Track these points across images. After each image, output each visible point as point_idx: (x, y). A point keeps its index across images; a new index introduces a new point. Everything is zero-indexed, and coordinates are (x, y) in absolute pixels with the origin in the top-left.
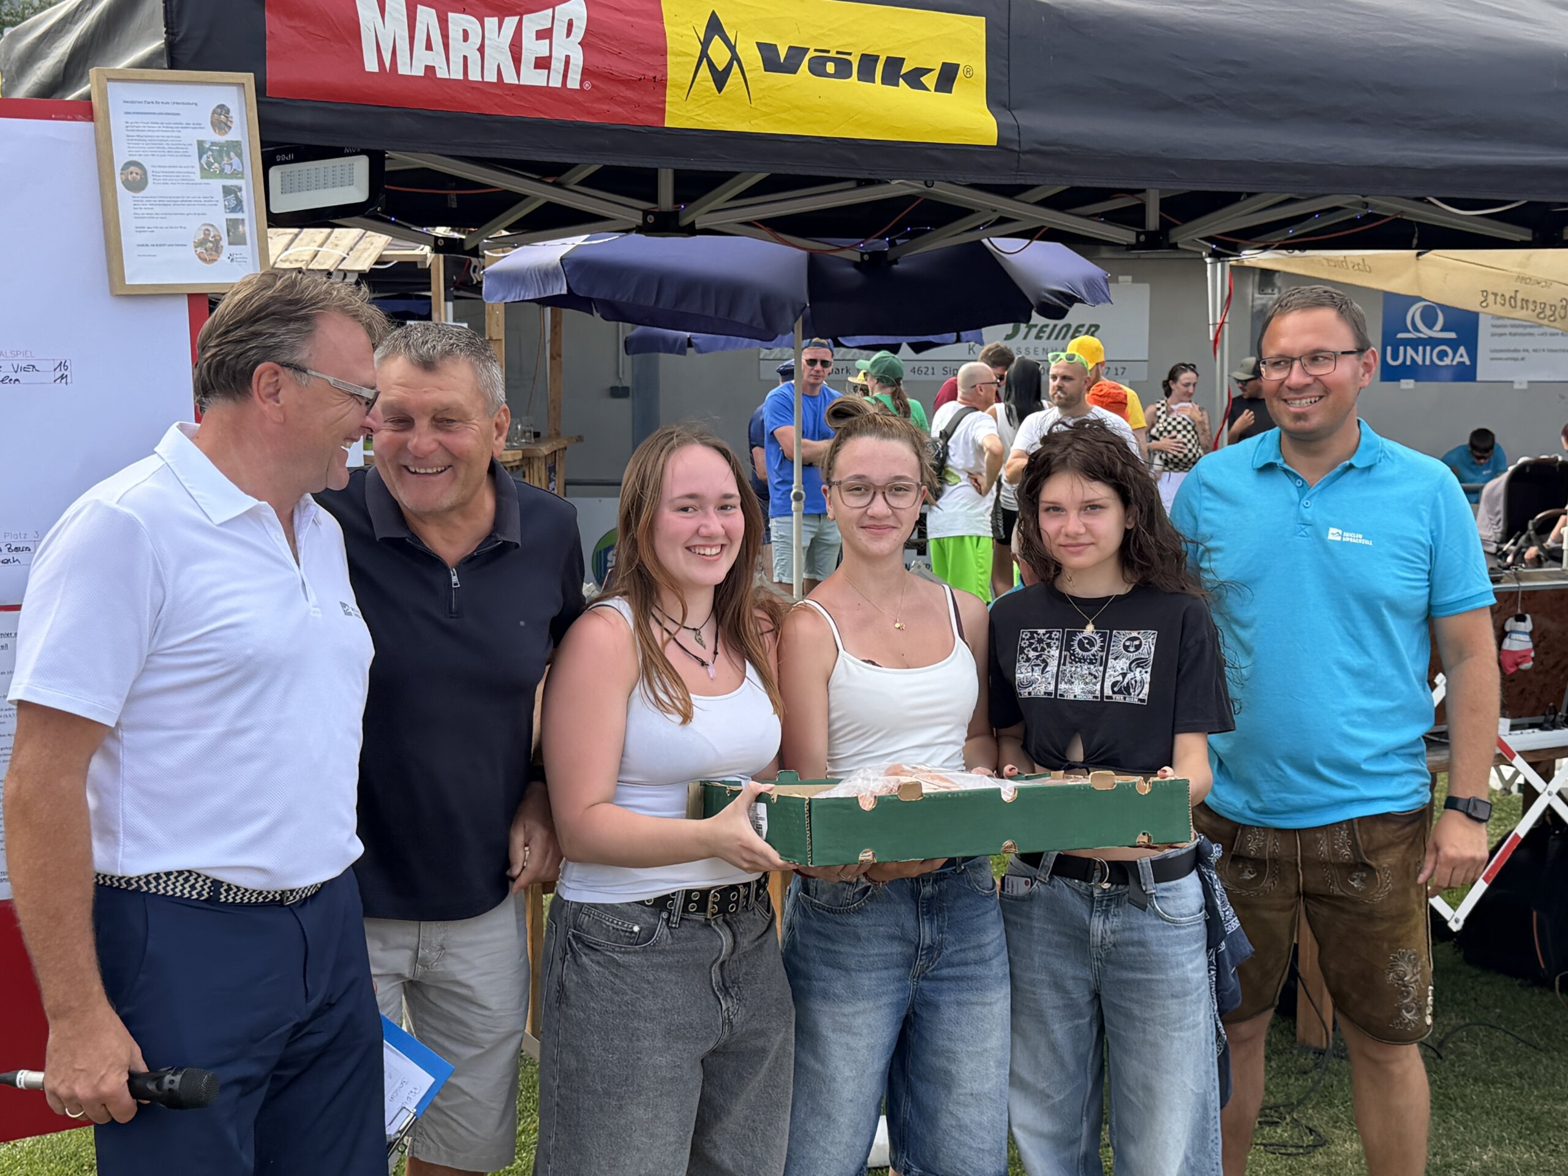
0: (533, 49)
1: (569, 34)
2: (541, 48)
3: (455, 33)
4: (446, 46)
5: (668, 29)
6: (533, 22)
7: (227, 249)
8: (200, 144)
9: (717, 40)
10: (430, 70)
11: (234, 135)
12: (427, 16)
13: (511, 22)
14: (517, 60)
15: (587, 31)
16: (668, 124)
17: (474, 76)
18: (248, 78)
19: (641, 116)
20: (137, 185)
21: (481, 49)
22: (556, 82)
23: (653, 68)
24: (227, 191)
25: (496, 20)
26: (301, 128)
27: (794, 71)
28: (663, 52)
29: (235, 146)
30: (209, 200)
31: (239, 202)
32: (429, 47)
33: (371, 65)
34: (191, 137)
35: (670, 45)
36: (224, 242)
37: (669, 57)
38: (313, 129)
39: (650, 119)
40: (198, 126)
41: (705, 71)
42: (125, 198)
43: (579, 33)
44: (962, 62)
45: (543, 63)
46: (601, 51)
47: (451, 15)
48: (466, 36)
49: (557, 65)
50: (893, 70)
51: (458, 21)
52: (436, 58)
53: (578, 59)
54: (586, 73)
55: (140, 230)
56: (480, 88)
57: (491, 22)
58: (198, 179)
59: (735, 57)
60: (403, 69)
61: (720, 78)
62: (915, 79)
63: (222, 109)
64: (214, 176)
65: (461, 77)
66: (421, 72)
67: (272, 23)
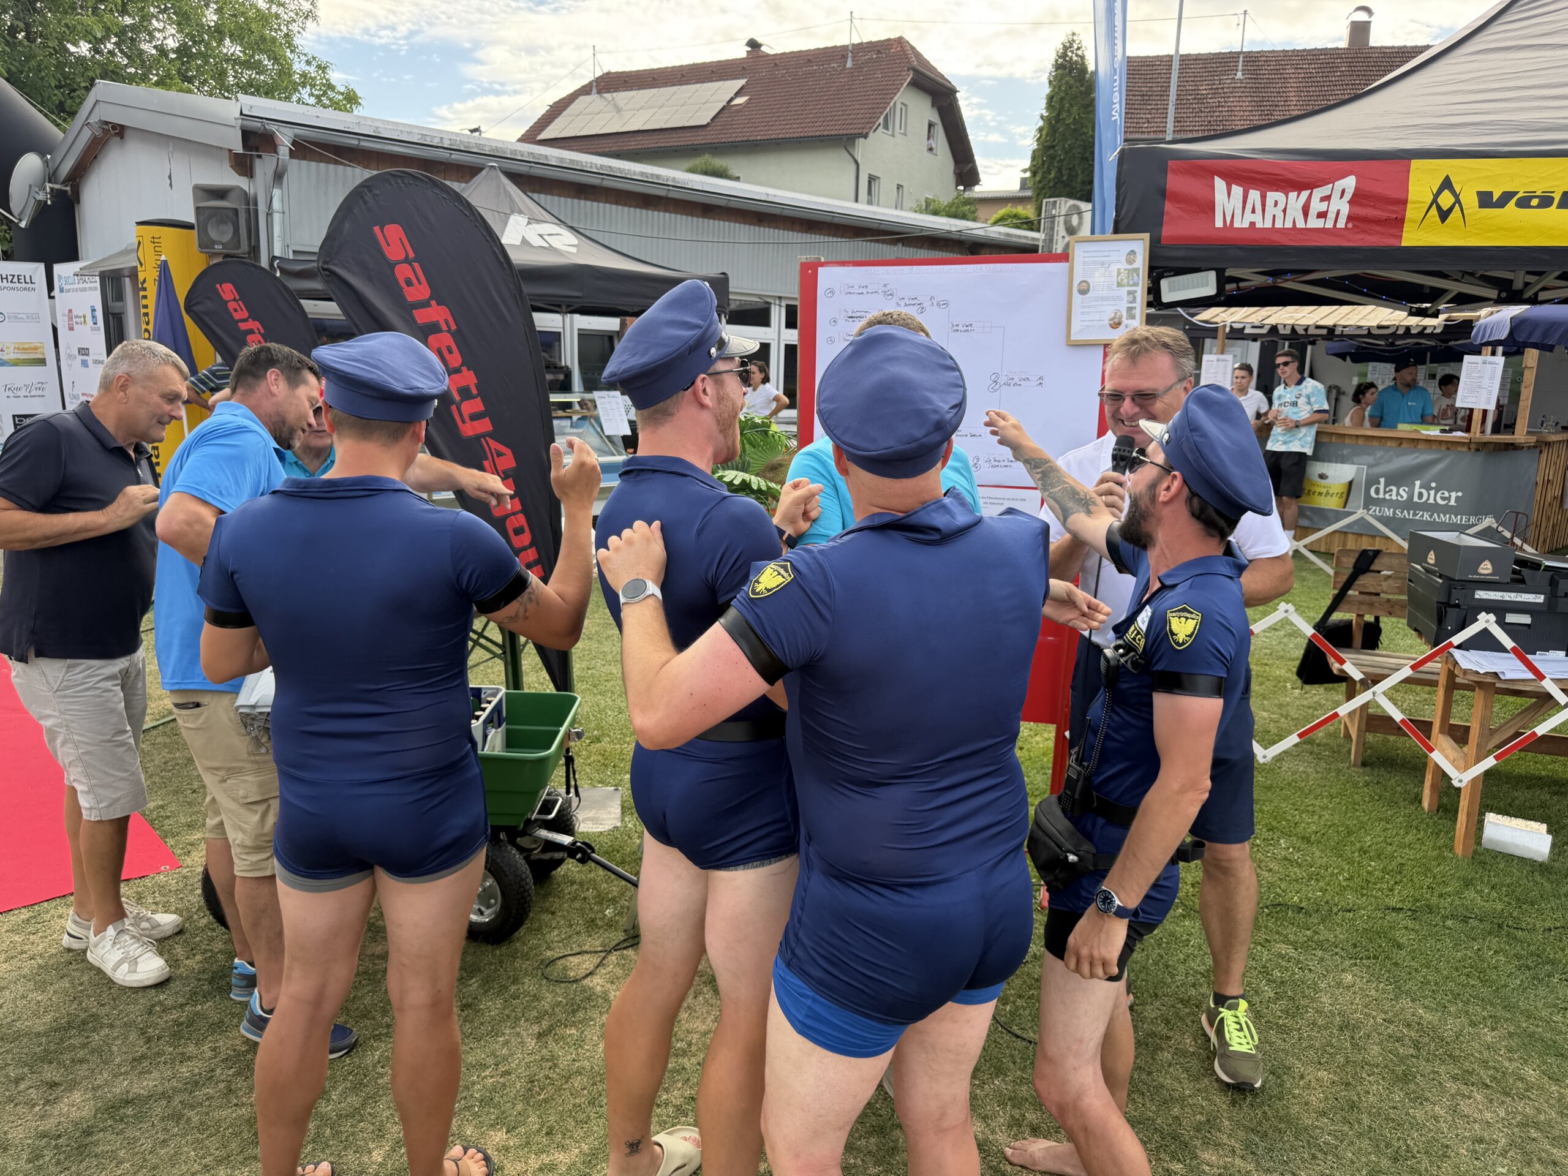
0: (1317, 206)
1: (1342, 197)
2: (1323, 207)
3: (1270, 202)
4: (1264, 210)
5: (1411, 188)
6: (1319, 193)
7: (1125, 321)
8: (1119, 270)
9: (1446, 193)
10: (1252, 224)
11: (1135, 266)
12: (1254, 195)
13: (1305, 194)
14: (1306, 215)
15: (1354, 195)
16: (1404, 244)
17: (1279, 225)
18: (1147, 236)
19: (1385, 240)
20: (1083, 292)
21: (1285, 211)
22: (1329, 224)
23: (1396, 212)
24: (1129, 293)
25: (1296, 193)
26: (1177, 259)
27: (1503, 207)
28: (1404, 202)
29: (1136, 270)
30: (1120, 298)
31: (1135, 298)
32: (1253, 211)
33: (1219, 223)
34: (1114, 268)
35: (1411, 197)
36: (1124, 319)
37: (1409, 206)
38: (1183, 259)
39: (1391, 242)
40: (1119, 262)
41: (1434, 211)
42: (1077, 297)
43: (1348, 196)
45: (1322, 215)
46: (1361, 205)
47: (1269, 194)
48: (1276, 204)
49: (1331, 216)
51: (1272, 196)
52: (1257, 218)
53: (1345, 210)
54: (1350, 218)
55: (1083, 313)
57: (1293, 195)
58: (1115, 287)
59: (1458, 201)
60: (1237, 225)
61: (1444, 215)
63: (1133, 252)
64: (1123, 286)
65: (1270, 226)
66: (1246, 225)
67: (1168, 206)
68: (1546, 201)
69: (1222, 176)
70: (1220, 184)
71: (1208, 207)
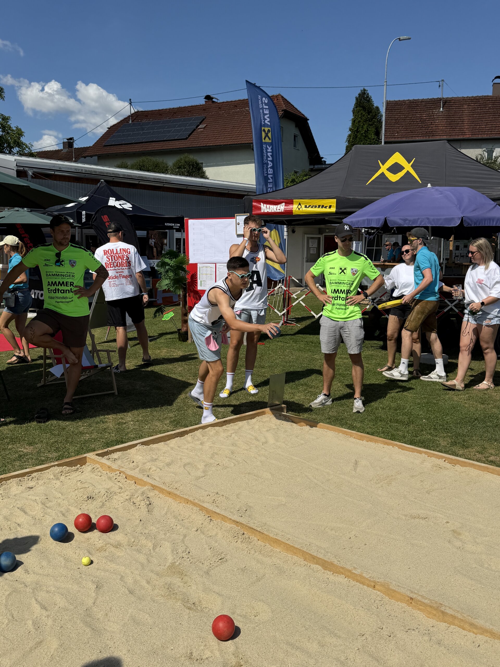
0: (278, 208)
1: (282, 207)
2: (279, 208)
3: (270, 207)
6: (279, 206)
9: (299, 206)
12: (268, 206)
13: (277, 206)
14: (277, 209)
16: (294, 214)
17: (272, 211)
20: (239, 224)
21: (273, 209)
22: (281, 211)
27: (309, 208)
32: (268, 209)
33: (262, 211)
39: (292, 214)
41: (298, 208)
42: (237, 225)
43: (284, 206)
44: (332, 205)
45: (279, 209)
48: (272, 207)
49: (281, 209)
50: (323, 206)
54: (284, 210)
56: (273, 213)
57: (274, 206)
59: (301, 207)
60: (265, 211)
62: (326, 207)
66: (267, 211)
67: (253, 208)
68: (316, 207)
69: (262, 203)
70: (262, 204)
71: (260, 208)
